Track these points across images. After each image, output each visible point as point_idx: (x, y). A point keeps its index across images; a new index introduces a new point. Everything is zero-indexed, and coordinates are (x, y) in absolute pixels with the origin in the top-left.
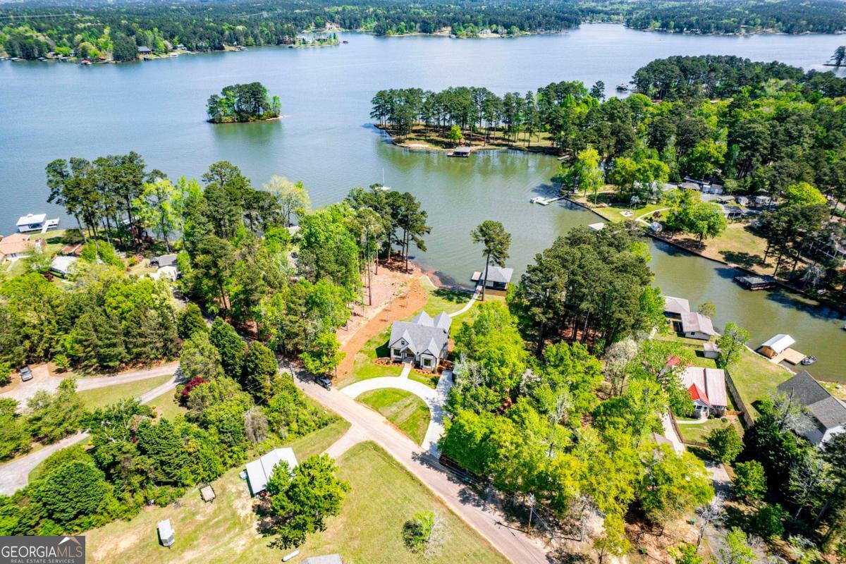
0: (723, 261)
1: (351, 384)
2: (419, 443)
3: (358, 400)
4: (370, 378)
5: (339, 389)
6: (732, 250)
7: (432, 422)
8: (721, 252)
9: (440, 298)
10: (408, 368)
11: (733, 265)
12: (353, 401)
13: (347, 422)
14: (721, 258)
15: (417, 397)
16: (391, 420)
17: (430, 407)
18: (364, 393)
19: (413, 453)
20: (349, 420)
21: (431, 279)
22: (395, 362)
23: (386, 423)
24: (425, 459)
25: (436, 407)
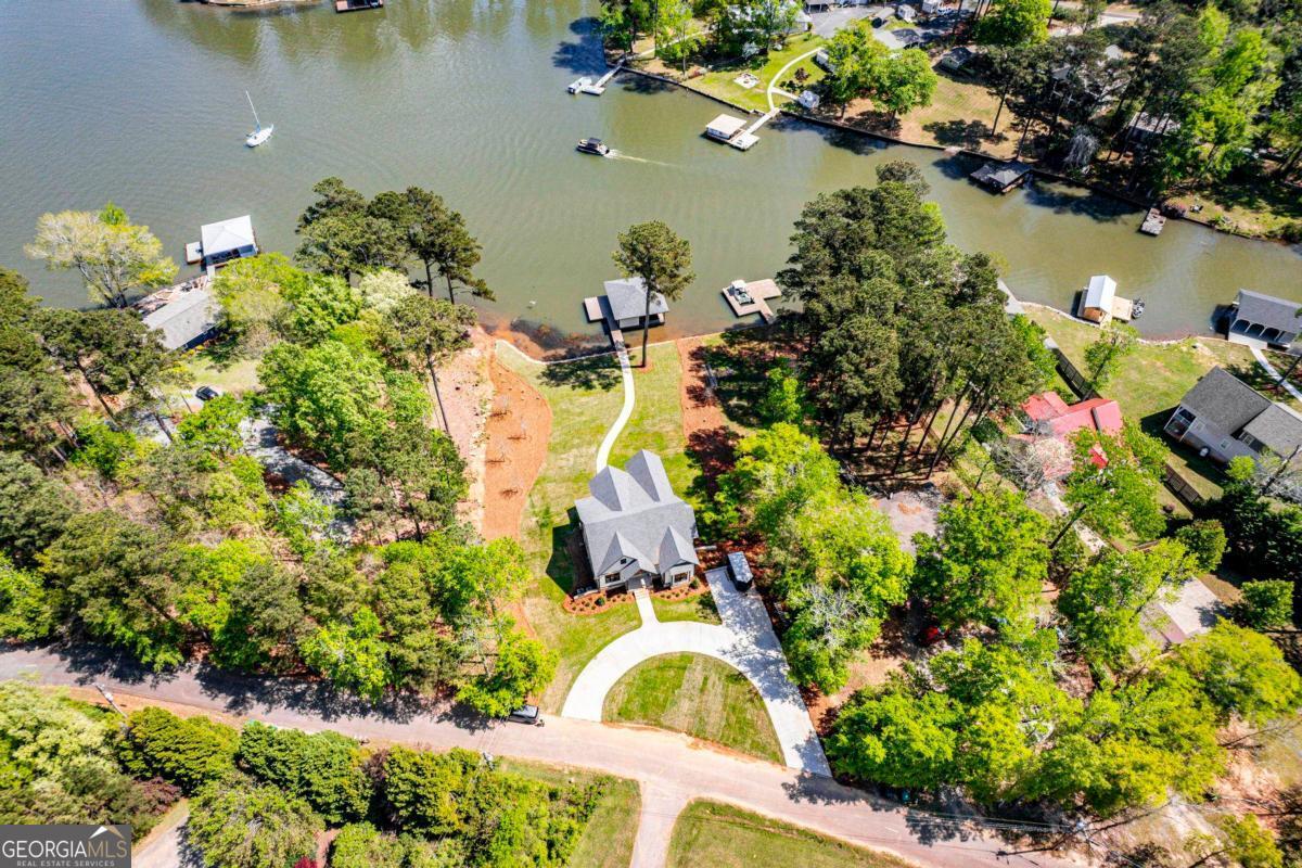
0: (936, 144)
1: (570, 687)
2: (777, 758)
3: (608, 720)
4: (592, 656)
5: (558, 712)
6: (940, 120)
7: (767, 701)
8: (926, 128)
9: (565, 388)
10: (643, 598)
11: (954, 149)
12: (603, 729)
13: (626, 782)
14: (929, 139)
15: (707, 659)
16: (699, 734)
17: (741, 668)
18: (610, 697)
19: (784, 785)
20: (628, 774)
21: (516, 343)
22: (610, 594)
23: (695, 746)
24: (808, 789)
25: (750, 663)
